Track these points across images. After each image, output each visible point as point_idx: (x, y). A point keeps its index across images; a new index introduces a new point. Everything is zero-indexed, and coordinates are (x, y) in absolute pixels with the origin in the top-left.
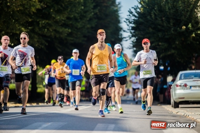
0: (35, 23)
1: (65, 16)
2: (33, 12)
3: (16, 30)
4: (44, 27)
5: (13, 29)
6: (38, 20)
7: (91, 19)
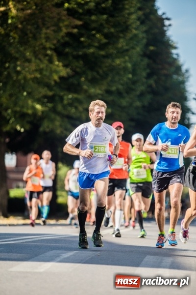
0: (57, 98)
1: (104, 88)
2: (55, 81)
3: (28, 109)
4: (71, 105)
5: (23, 107)
6: (62, 94)
7: (142, 95)
